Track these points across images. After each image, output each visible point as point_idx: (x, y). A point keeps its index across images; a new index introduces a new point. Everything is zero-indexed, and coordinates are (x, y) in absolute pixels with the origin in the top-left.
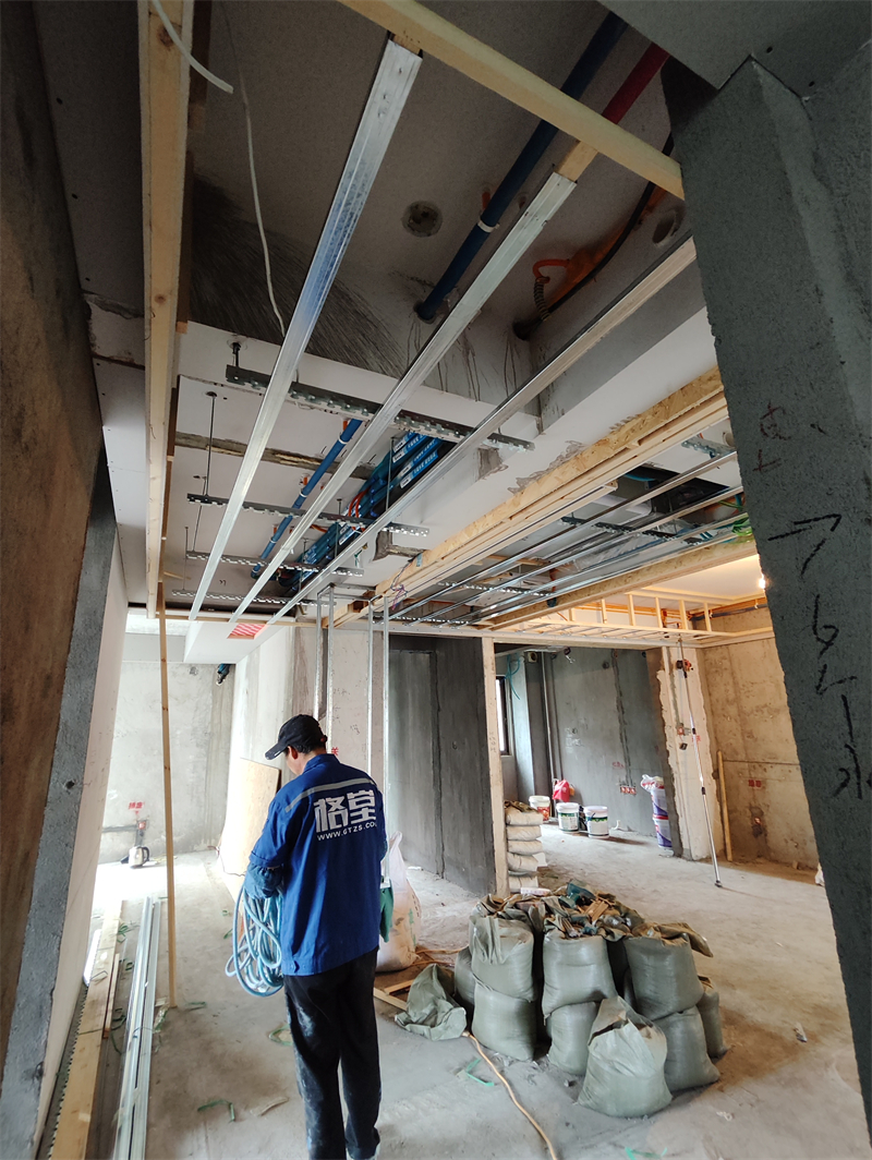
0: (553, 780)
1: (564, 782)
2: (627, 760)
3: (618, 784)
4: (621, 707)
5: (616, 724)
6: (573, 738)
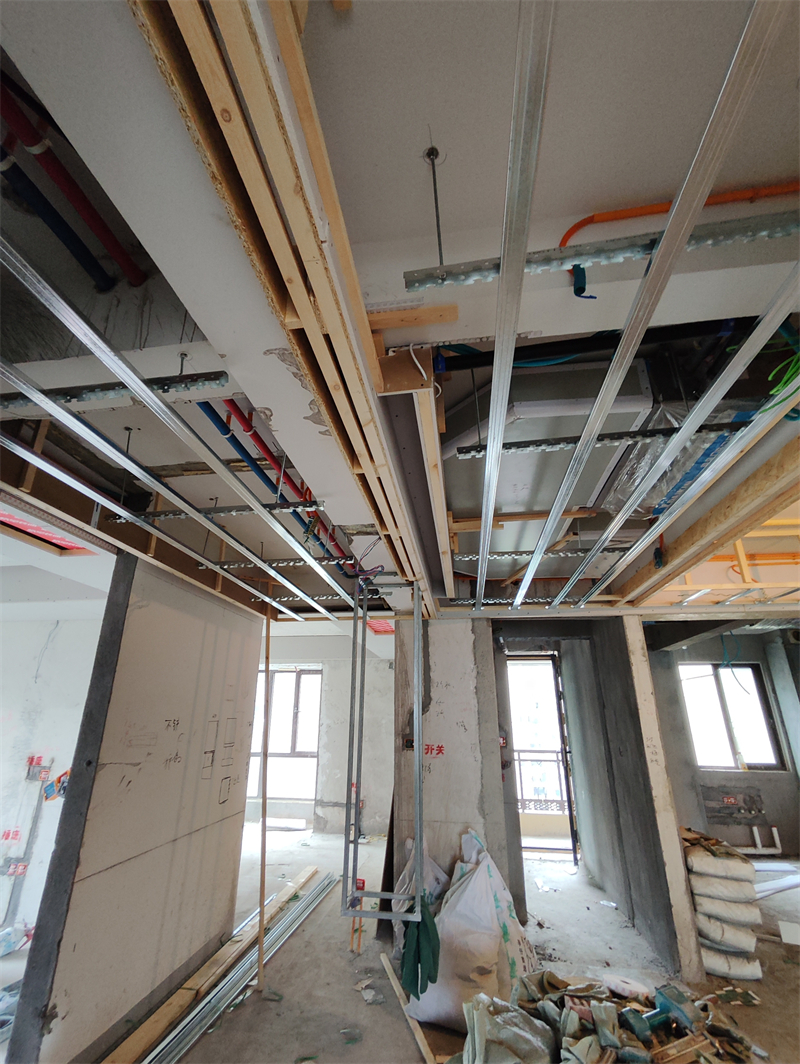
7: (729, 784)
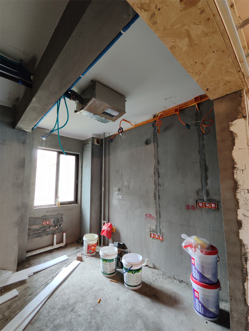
0: (103, 222)
1: (109, 224)
2: (159, 214)
3: (148, 230)
4: (157, 173)
5: (152, 186)
6: (118, 195)
7: (48, 214)
